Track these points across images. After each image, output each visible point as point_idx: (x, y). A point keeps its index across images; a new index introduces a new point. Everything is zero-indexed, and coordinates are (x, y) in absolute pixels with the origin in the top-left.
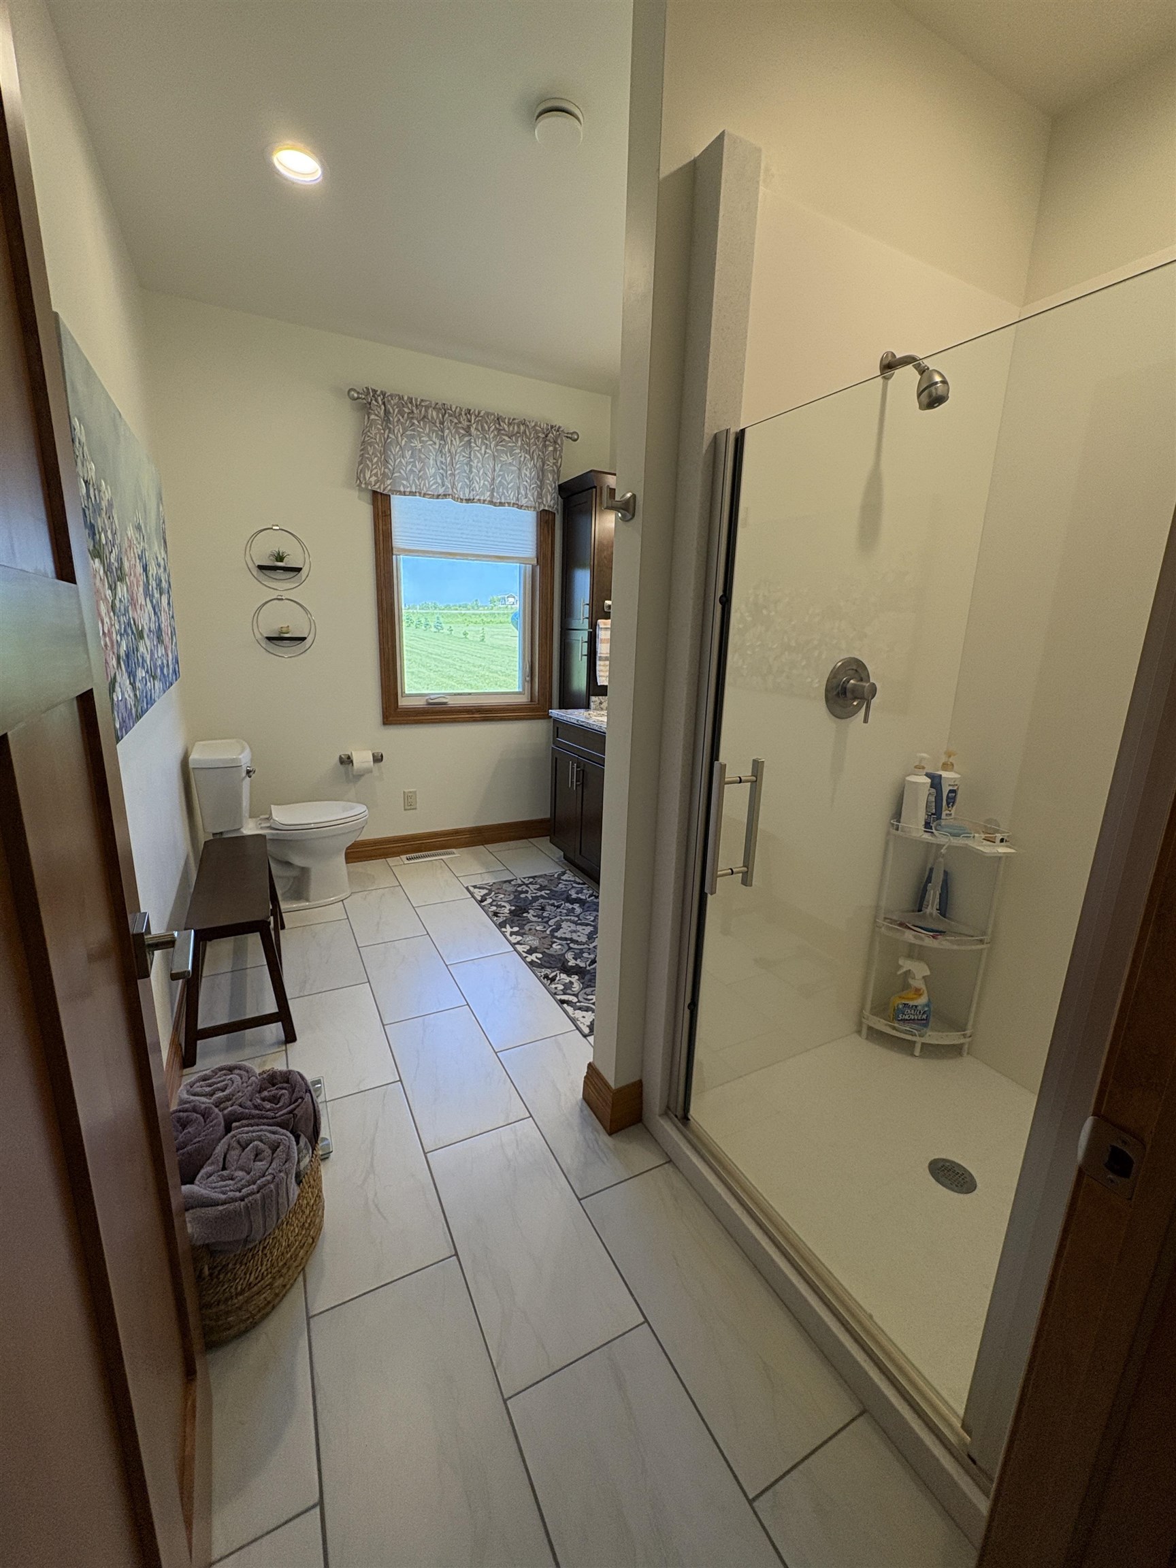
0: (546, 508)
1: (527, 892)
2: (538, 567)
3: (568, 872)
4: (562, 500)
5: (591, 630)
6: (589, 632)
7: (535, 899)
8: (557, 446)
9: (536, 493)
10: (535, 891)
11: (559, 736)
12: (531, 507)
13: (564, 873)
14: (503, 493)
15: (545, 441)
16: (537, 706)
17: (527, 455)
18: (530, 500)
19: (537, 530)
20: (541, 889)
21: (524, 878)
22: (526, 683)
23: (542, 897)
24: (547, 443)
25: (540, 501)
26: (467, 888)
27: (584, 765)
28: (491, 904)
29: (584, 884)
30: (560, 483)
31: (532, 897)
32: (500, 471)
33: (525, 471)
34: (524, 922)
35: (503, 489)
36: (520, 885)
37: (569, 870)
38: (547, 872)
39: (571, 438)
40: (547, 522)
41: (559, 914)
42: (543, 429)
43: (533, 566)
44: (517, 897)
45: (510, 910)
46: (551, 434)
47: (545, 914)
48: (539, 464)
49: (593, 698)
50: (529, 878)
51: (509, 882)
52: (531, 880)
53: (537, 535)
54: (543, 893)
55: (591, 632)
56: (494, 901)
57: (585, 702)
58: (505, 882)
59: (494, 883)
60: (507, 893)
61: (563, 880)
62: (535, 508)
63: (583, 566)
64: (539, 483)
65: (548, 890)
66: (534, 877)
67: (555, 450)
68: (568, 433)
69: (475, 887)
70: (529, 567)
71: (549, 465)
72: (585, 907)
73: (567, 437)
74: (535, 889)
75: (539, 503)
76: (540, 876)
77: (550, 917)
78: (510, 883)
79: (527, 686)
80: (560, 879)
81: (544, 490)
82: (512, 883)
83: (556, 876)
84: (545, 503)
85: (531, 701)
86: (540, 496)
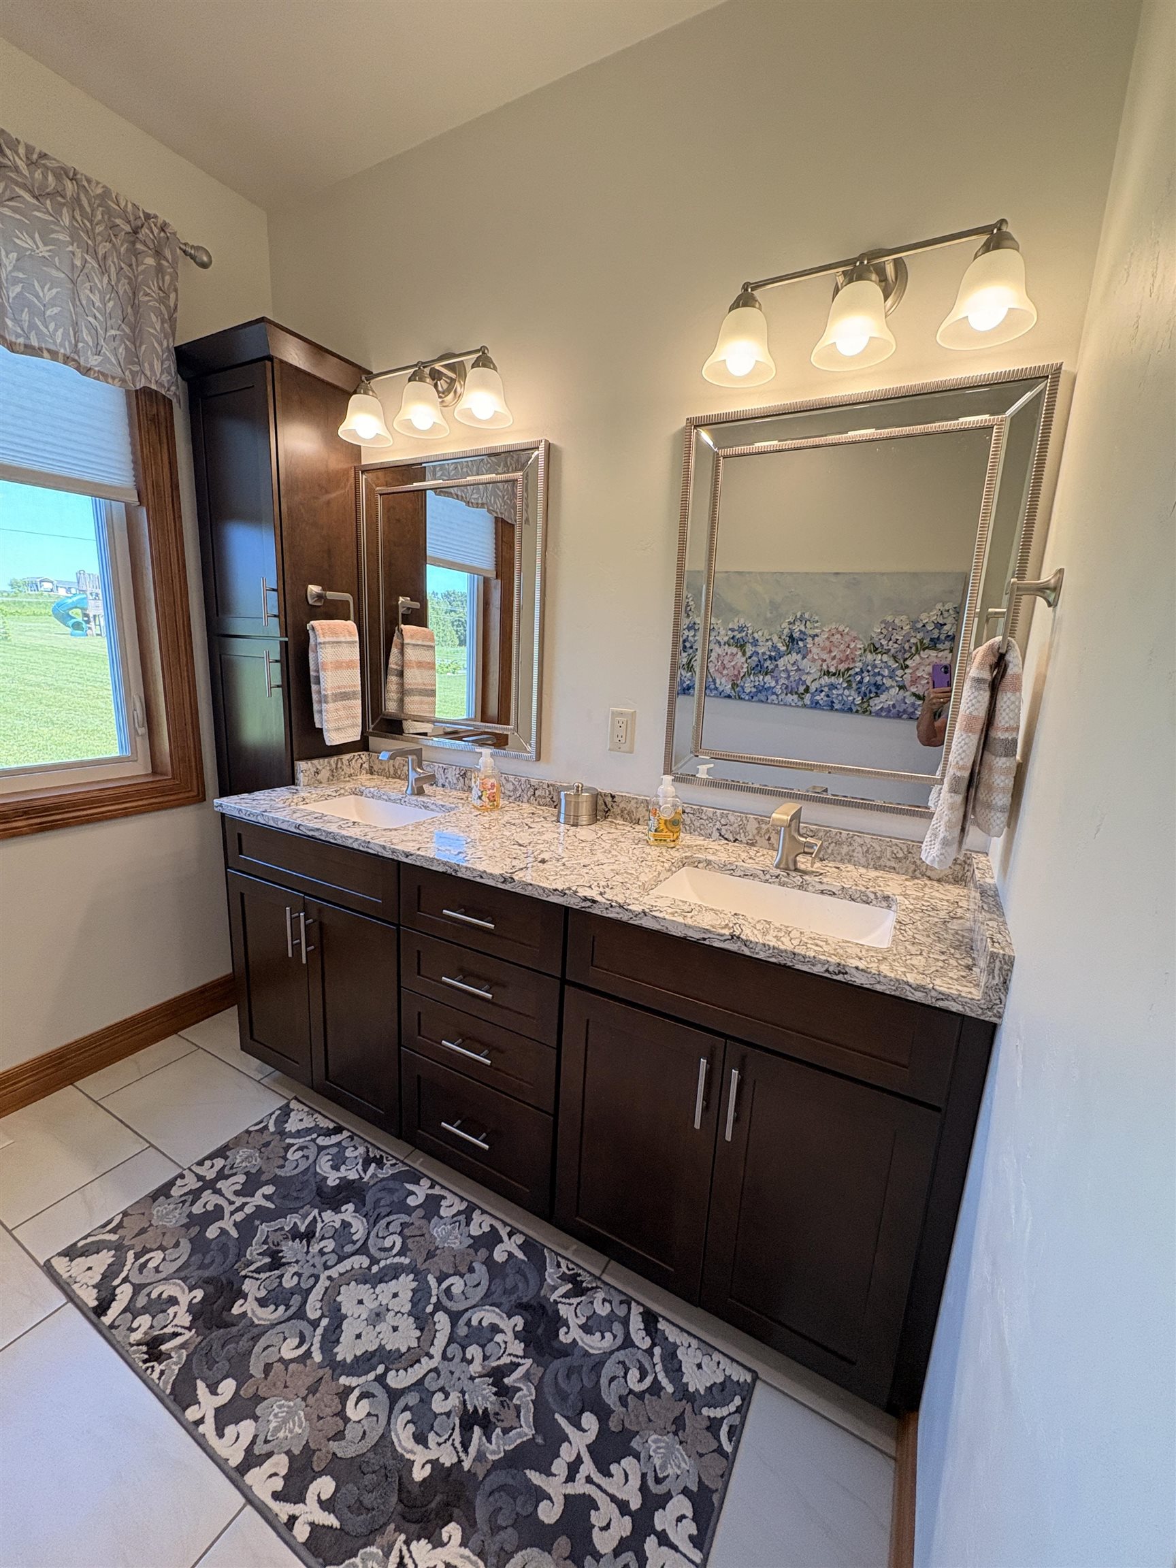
0: (154, 387)
1: (218, 1213)
2: (144, 510)
3: (294, 1104)
4: (185, 384)
5: (286, 639)
6: (281, 642)
7: (247, 1228)
8: (164, 263)
9: (121, 350)
10: (239, 1201)
11: (244, 852)
12: (113, 378)
13: (286, 1112)
14: (32, 326)
15: (134, 243)
16: (172, 782)
17: (88, 258)
18: (106, 359)
19: (132, 435)
20: (248, 1190)
21: (200, 1163)
22: (138, 739)
23: (261, 1214)
24: (139, 246)
25: (136, 368)
26: (48, 1268)
27: (320, 911)
28: (131, 1310)
29: (338, 1130)
30: (177, 344)
31: (236, 1224)
32: (16, 268)
33: (88, 292)
34: (244, 1344)
35: (31, 313)
36: (196, 1194)
37: (296, 1098)
38: (248, 1121)
39: (193, 258)
40: (154, 420)
41: (319, 1261)
42: (125, 211)
43: (127, 505)
44: (199, 1245)
45: (191, 1308)
46: (145, 230)
47: (289, 1282)
48: (124, 287)
49: (302, 766)
50: (211, 1157)
51: (164, 1191)
52: (219, 1163)
53: (133, 444)
54: (258, 1200)
55: (286, 642)
56: (137, 1289)
57: (288, 771)
58: (154, 1196)
59: (125, 1214)
60: (169, 1241)
61: (292, 1135)
62: (123, 381)
63: (253, 518)
64: (127, 330)
65: (266, 1183)
66: (222, 1152)
67: (159, 270)
68: (185, 244)
69: (71, 1253)
70: (119, 509)
71: (147, 295)
72: (369, 1206)
73: (184, 252)
74: (237, 1193)
75: (133, 374)
76: (236, 1143)
77: (304, 1286)
78: (168, 1196)
79: (143, 745)
80: (282, 1133)
81: (143, 347)
82: (176, 1192)
83: (272, 1128)
84: (148, 373)
85: (154, 772)
86: (133, 357)
